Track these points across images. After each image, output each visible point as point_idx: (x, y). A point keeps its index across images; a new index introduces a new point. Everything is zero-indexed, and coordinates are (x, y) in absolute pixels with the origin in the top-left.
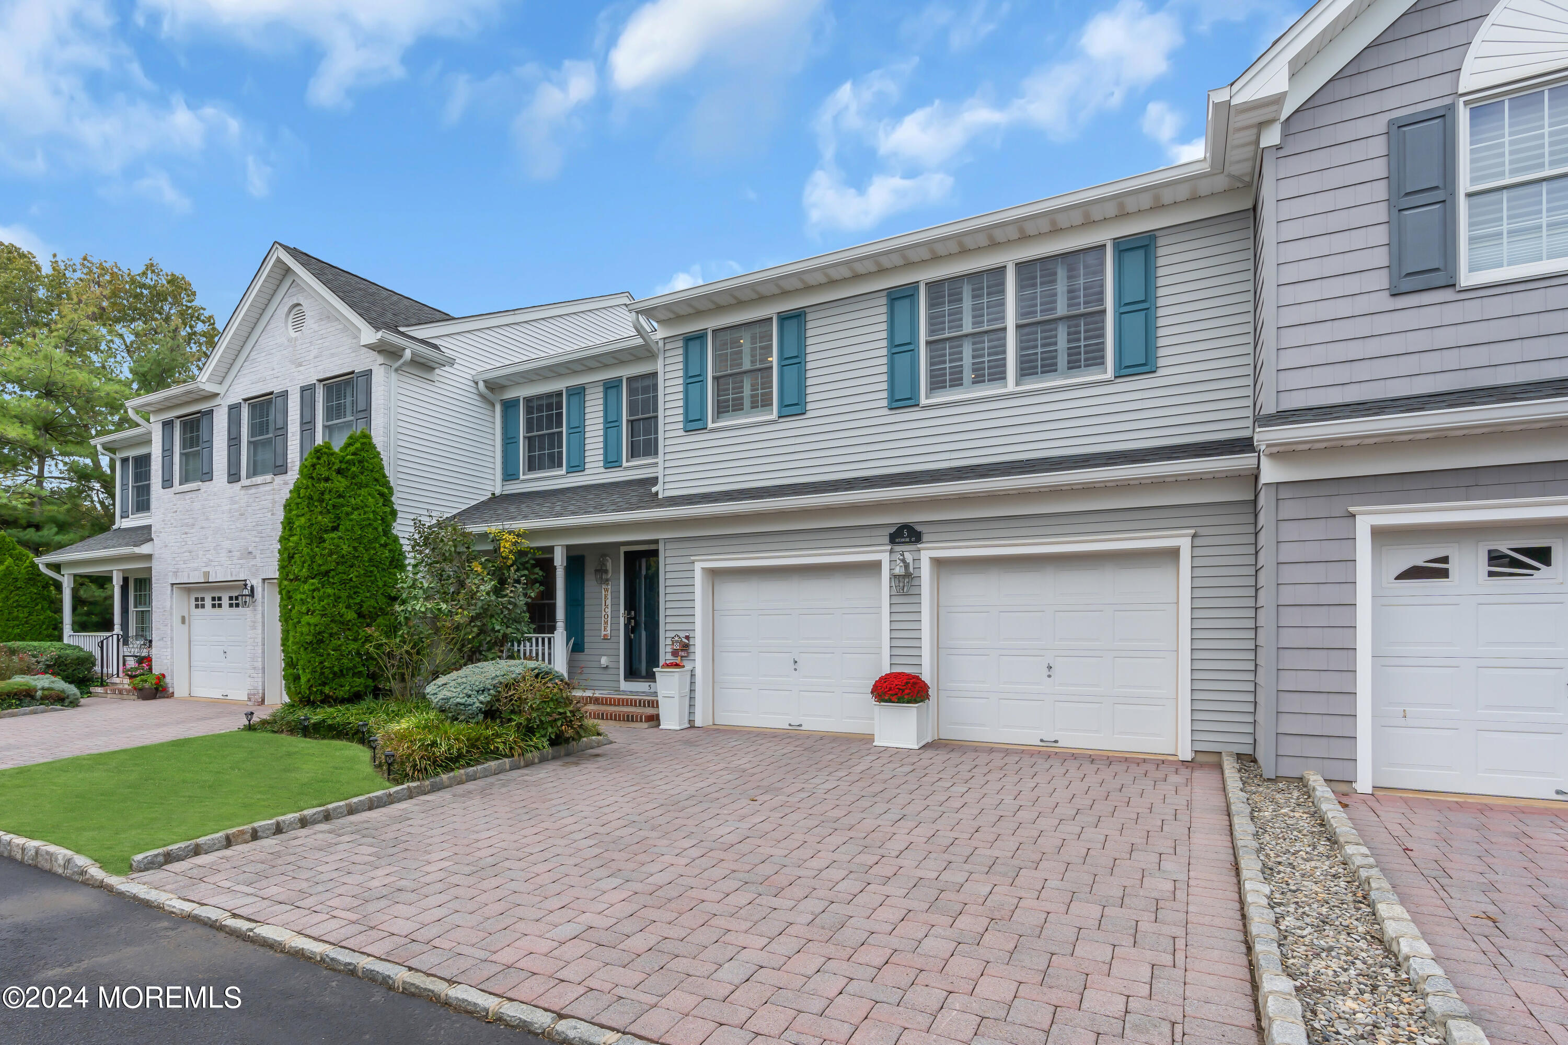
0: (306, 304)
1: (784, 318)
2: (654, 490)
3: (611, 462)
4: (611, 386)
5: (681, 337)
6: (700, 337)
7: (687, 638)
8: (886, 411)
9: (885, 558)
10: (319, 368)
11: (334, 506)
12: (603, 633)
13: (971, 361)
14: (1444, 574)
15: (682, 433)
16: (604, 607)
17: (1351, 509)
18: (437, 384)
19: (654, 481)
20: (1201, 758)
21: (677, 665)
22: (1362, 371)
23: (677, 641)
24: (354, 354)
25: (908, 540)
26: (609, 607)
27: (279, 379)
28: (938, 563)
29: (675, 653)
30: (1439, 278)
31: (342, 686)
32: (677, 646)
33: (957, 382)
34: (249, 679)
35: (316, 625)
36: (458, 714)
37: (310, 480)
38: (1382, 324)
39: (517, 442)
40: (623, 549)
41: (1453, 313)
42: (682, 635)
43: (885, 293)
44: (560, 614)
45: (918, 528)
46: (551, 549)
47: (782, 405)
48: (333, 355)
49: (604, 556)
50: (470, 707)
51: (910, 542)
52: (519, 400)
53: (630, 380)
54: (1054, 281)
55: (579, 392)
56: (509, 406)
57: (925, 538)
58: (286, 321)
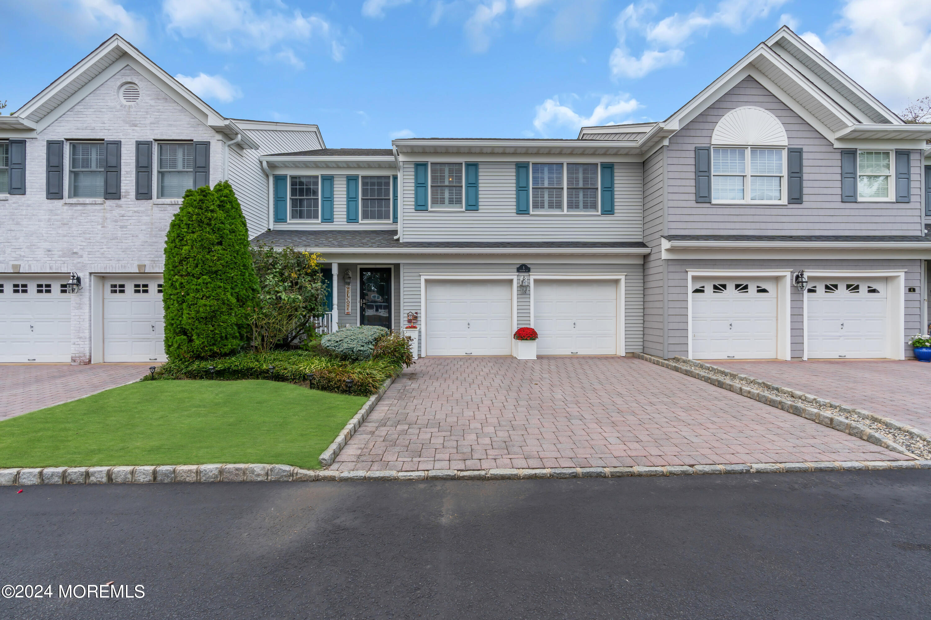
0: (141, 85)
1: (468, 165)
2: (395, 238)
3: (352, 219)
4: (351, 179)
5: (414, 163)
6: (425, 165)
7: (416, 313)
8: (515, 215)
9: (515, 278)
10: (156, 131)
11: (219, 229)
12: (346, 311)
13: (548, 199)
14: (703, 291)
15: (414, 211)
16: (346, 297)
17: (687, 270)
18: (244, 158)
19: (395, 232)
20: (628, 355)
21: (415, 327)
22: (689, 225)
23: (411, 315)
24: (193, 129)
25: (525, 271)
26: (350, 297)
27: (110, 131)
28: (536, 281)
29: (410, 321)
30: (707, 200)
31: (225, 346)
32: (411, 318)
33: (543, 207)
34: (74, 346)
35: (210, 306)
36: (358, 356)
37: (200, 210)
38: (694, 211)
39: (285, 201)
40: (359, 267)
41: (711, 211)
42: (414, 312)
43: (515, 163)
44: (335, 301)
45: (529, 266)
46: (331, 264)
47: (468, 205)
48: (170, 125)
49: (348, 270)
50: (366, 352)
51: (526, 272)
52: (287, 176)
53: (363, 177)
54: (578, 173)
55: (328, 179)
56: (279, 180)
57: (531, 270)
58: (118, 92)
